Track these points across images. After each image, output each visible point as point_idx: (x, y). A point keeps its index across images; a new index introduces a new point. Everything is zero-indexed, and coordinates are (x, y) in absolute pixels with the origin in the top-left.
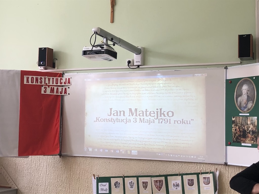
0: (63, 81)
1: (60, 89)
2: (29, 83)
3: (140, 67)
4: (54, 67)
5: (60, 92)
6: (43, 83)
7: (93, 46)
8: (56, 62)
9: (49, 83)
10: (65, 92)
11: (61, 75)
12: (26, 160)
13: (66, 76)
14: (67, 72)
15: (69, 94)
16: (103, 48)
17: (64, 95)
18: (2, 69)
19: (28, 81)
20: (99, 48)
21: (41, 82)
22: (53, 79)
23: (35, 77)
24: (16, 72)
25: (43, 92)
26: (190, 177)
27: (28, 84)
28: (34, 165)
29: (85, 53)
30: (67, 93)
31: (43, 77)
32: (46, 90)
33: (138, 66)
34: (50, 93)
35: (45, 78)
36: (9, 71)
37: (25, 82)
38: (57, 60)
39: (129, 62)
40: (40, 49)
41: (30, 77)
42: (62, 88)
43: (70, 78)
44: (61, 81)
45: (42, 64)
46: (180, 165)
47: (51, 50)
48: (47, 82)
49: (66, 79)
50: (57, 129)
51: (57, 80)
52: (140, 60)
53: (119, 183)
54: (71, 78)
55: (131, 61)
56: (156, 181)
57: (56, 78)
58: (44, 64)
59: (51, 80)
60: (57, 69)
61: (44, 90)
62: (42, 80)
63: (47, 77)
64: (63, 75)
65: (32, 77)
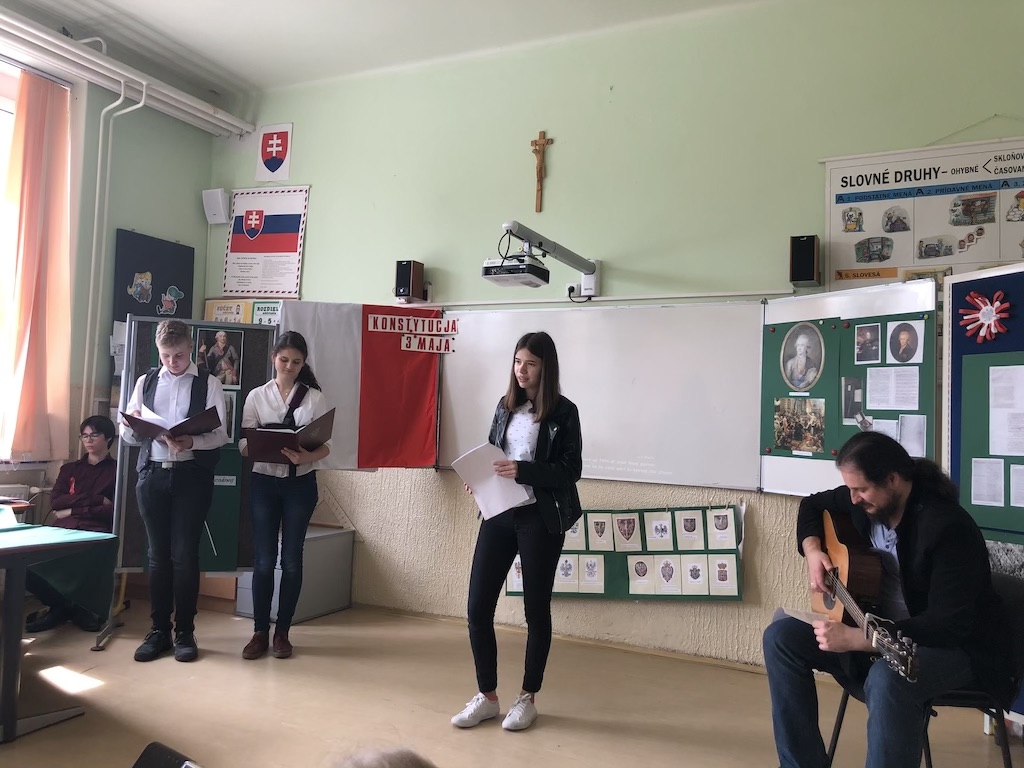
0: (443, 325)
1: (437, 340)
2: (377, 328)
3: (593, 299)
4: (425, 298)
5: (437, 347)
6: (405, 330)
7: (505, 258)
8: (430, 289)
9: (416, 330)
10: (447, 348)
11: (439, 314)
12: (372, 476)
13: (449, 316)
14: (450, 308)
15: (454, 351)
16: (523, 261)
17: (445, 352)
18: (329, 302)
19: (375, 325)
20: (515, 262)
21: (401, 328)
22: (424, 321)
23: (389, 317)
24: (354, 307)
25: (404, 348)
26: (689, 515)
27: (376, 330)
28: (387, 486)
29: (487, 271)
30: (451, 349)
31: (404, 318)
32: (410, 342)
33: (590, 298)
34: (418, 348)
35: (408, 320)
36: (339, 307)
37: (371, 328)
38: (431, 284)
39: (571, 290)
40: (399, 263)
41: (380, 317)
42: (441, 340)
43: (455, 319)
44: (440, 326)
45: (402, 292)
46: (670, 491)
47: (419, 266)
48: (412, 327)
49: (449, 321)
50: (431, 419)
51: (431, 324)
52: (592, 286)
54: (458, 320)
55: (575, 287)
56: (622, 521)
57: (429, 321)
58: (406, 293)
59: (420, 324)
60: (432, 302)
61: (407, 342)
62: (402, 323)
63: (412, 319)
64: (442, 314)
65: (383, 318)
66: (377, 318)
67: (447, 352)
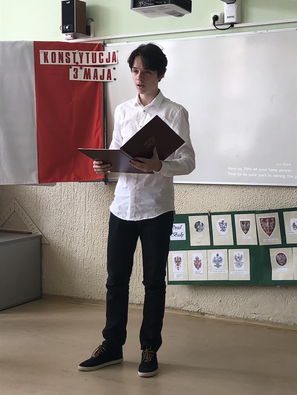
0: (105, 57)
1: (100, 71)
2: (48, 62)
3: (235, 26)
4: (87, 32)
5: (101, 76)
6: (72, 63)
8: (92, 24)
9: (81, 62)
10: (109, 77)
11: (101, 47)
12: (52, 189)
13: (110, 48)
14: (110, 41)
15: (115, 79)
17: (108, 81)
18: (3, 40)
19: (46, 59)
21: (68, 61)
22: (88, 54)
23: (57, 52)
24: (26, 44)
25: (72, 78)
27: (46, 63)
28: (66, 197)
30: (113, 78)
31: (71, 52)
32: (76, 73)
33: (232, 25)
34: (84, 78)
35: (74, 54)
36: (14, 44)
37: (42, 62)
38: (92, 20)
39: (216, 18)
40: (64, 3)
41: (50, 52)
42: (104, 70)
43: (115, 51)
44: (102, 57)
45: (68, 29)
48: (78, 59)
49: (109, 53)
50: (98, 139)
51: (94, 56)
52: (234, 13)
53: (202, 224)
54: (118, 52)
55: (219, 15)
56: (264, 220)
57: (93, 53)
58: (72, 29)
59: (85, 56)
60: (94, 36)
61: (74, 73)
62: (69, 57)
63: (78, 52)
64: (103, 47)
65: (52, 53)
66: (47, 52)
67: (109, 80)
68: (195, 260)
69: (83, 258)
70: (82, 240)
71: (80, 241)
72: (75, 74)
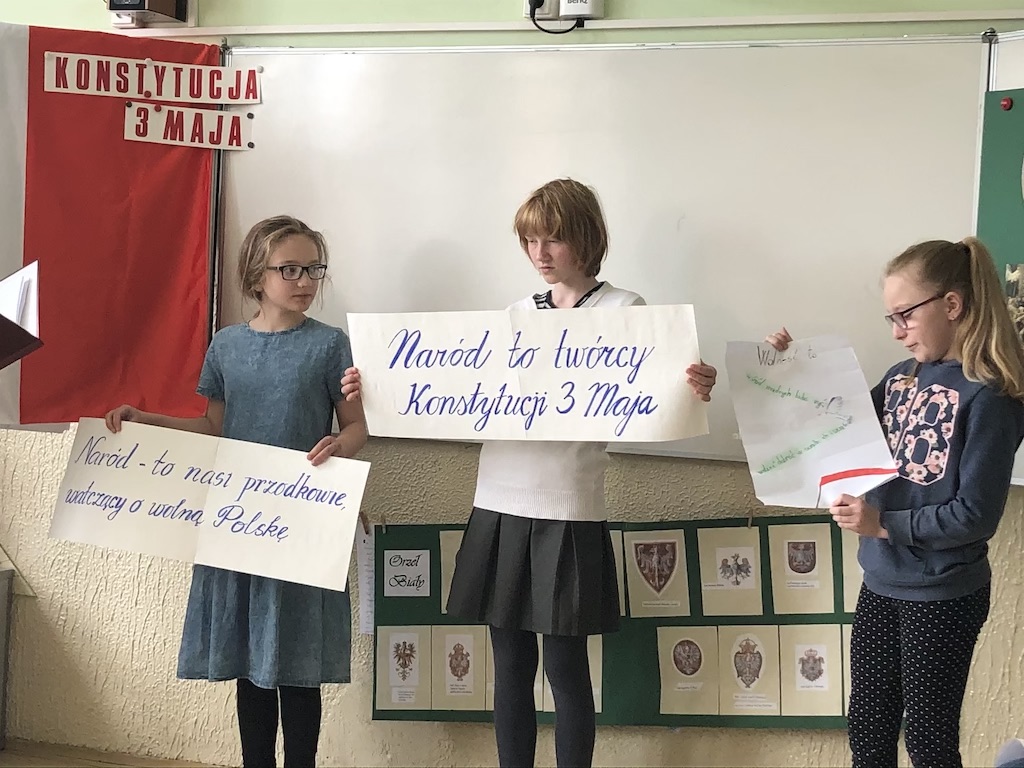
0: (226, 82)
1: (210, 119)
2: (66, 86)
3: (588, 24)
4: (180, 13)
5: (212, 134)
6: (133, 92)
9: (159, 93)
10: (235, 137)
11: (216, 55)
13: (240, 60)
14: (242, 39)
15: (251, 145)
17: (230, 148)
19: (61, 77)
21: (123, 86)
22: (178, 71)
23: (93, 60)
24: (9, 32)
25: (130, 134)
27: (61, 90)
30: (244, 141)
31: (132, 63)
32: (144, 121)
33: (580, 21)
34: (166, 137)
35: (141, 68)
37: (50, 85)
39: (537, 1)
41: (73, 59)
42: (220, 118)
43: (255, 69)
44: (217, 84)
48: (150, 84)
49: (239, 74)
51: (195, 78)
54: (262, 70)
57: (192, 71)
58: (137, 1)
59: (169, 76)
60: (198, 24)
61: (138, 120)
62: (125, 75)
63: (151, 65)
64: (223, 54)
65: (80, 62)
66: (66, 59)
67: (234, 147)
68: (453, 653)
69: (132, 639)
70: (131, 589)
71: (126, 592)
72: (139, 123)
